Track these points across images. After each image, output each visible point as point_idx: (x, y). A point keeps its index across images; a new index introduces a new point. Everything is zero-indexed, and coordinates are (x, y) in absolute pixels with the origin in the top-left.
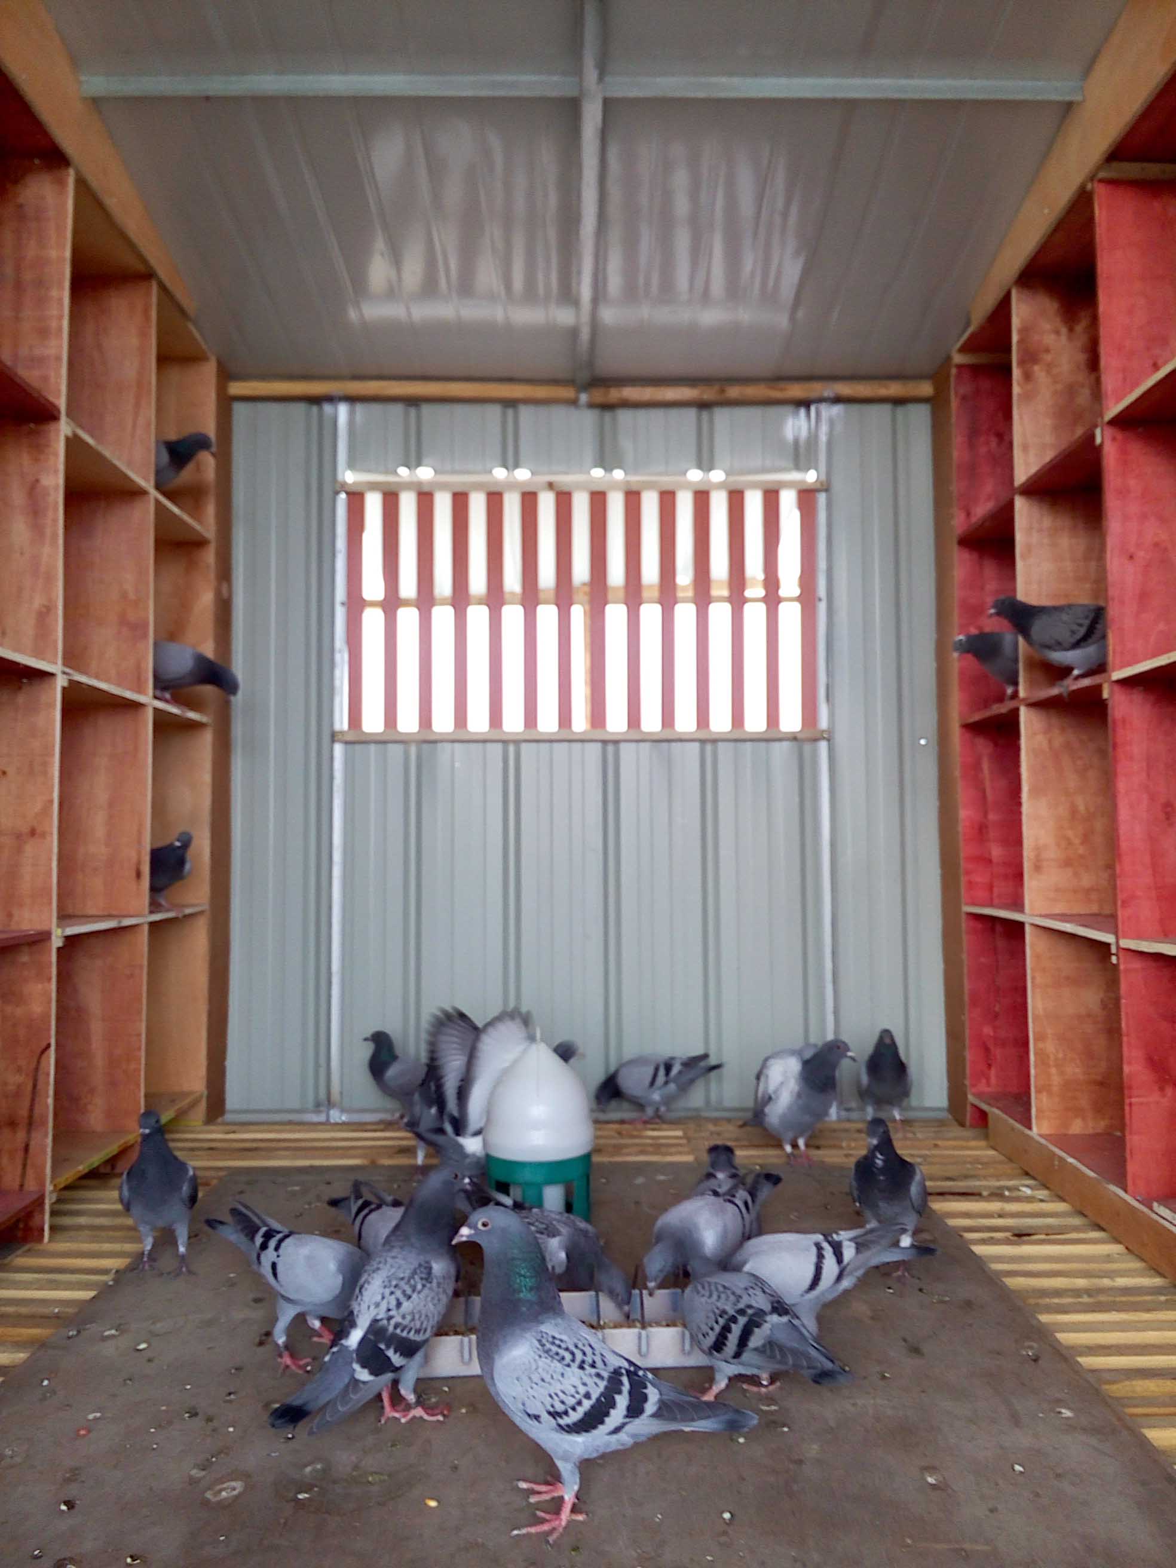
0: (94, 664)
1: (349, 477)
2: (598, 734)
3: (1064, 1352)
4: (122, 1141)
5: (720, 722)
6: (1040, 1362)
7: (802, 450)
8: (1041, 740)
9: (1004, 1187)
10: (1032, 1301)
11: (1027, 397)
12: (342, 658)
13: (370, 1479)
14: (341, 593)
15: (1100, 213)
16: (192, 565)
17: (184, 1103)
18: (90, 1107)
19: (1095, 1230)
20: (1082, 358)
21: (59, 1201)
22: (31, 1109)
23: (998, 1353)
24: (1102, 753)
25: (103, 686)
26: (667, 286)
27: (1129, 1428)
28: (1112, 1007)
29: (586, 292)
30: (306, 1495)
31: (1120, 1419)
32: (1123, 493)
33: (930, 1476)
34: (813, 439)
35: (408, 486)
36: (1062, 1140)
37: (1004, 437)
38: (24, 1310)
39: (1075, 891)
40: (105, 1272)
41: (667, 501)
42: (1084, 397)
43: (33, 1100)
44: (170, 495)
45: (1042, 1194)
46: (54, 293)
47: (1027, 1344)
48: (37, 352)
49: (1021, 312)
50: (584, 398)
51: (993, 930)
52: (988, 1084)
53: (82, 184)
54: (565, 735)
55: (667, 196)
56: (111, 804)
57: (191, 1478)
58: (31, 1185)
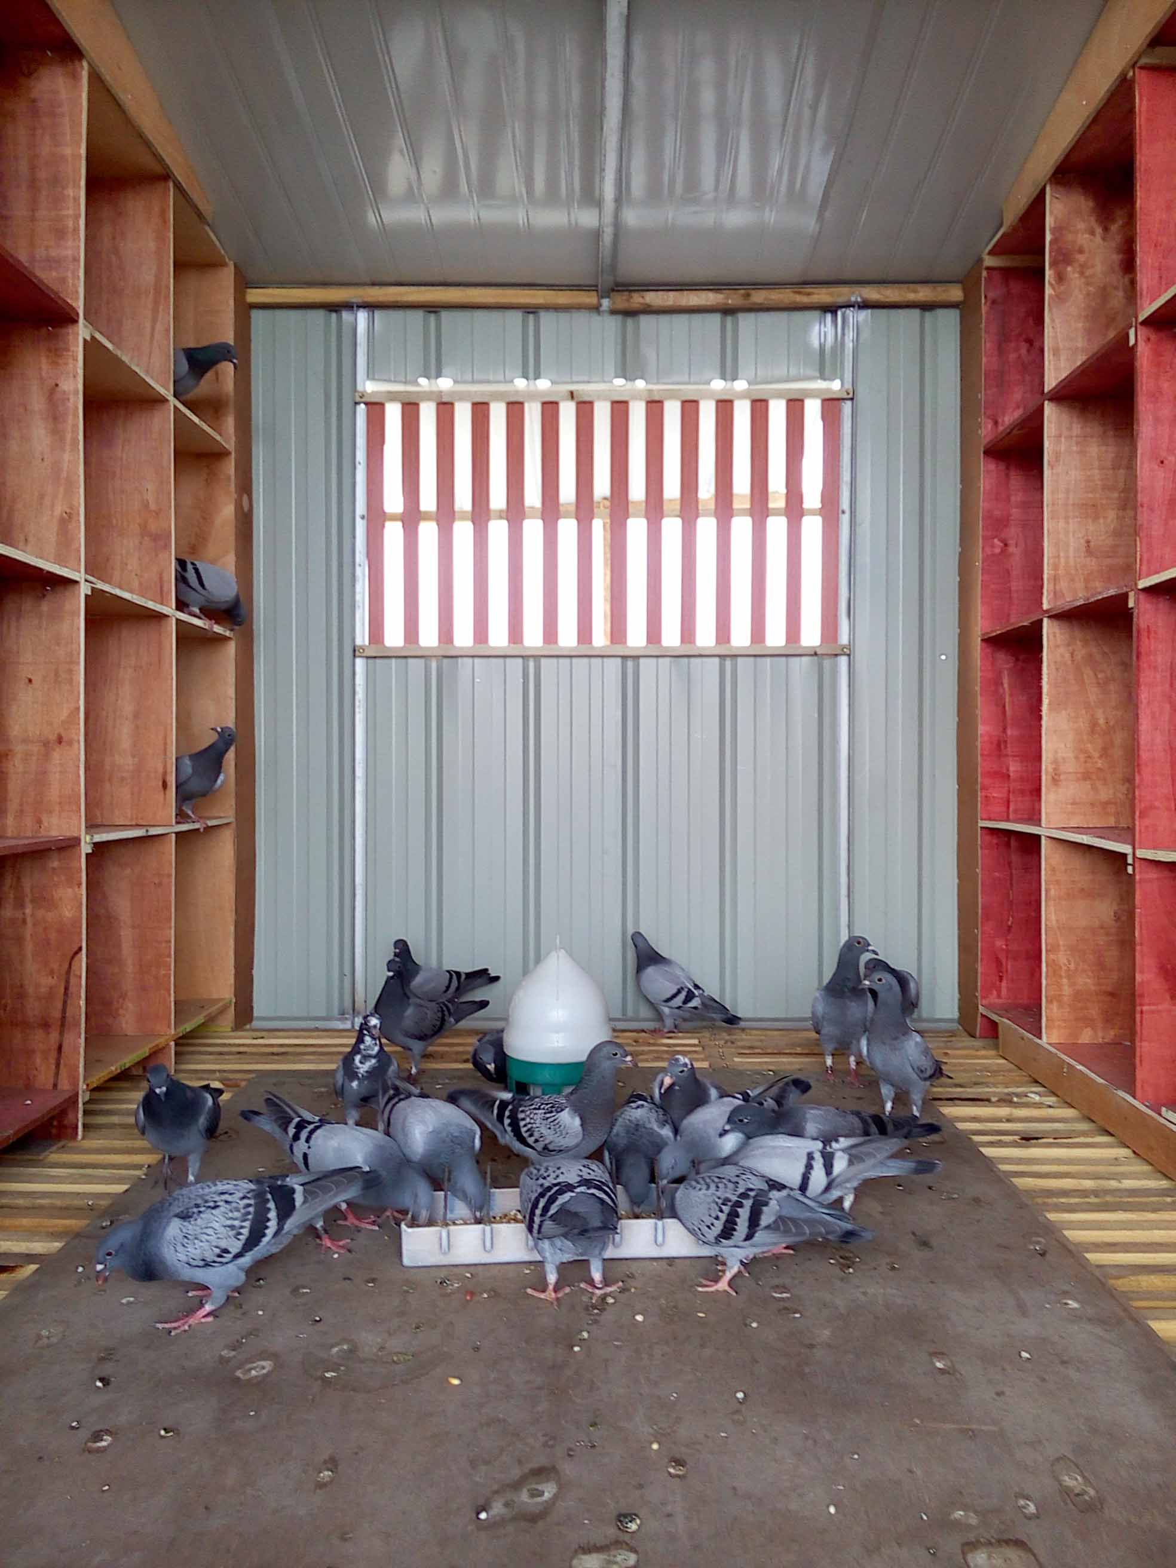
0: (117, 574)
1: (370, 387)
2: (619, 650)
3: (1072, 1247)
4: (151, 1045)
5: (741, 637)
6: (1048, 1256)
7: (827, 357)
8: (1063, 653)
9: (1013, 1093)
10: (1039, 1200)
11: (1060, 298)
12: (362, 572)
13: (395, 1358)
14: (361, 508)
15: (1141, 103)
16: (212, 477)
17: (213, 1009)
18: (121, 1012)
19: (1103, 1135)
20: (1116, 258)
21: (90, 1101)
22: (64, 1011)
23: (1005, 1247)
24: (1126, 666)
25: (126, 595)
26: (692, 183)
27: (1132, 1319)
28: (1126, 918)
29: (609, 191)
30: (334, 1374)
31: (1125, 1310)
32: (1155, 396)
33: (939, 1361)
34: (839, 346)
35: (428, 396)
36: (1072, 1049)
37: (1034, 342)
38: (58, 1203)
39: (1092, 805)
40: (138, 1167)
41: (689, 409)
42: (1118, 298)
43: (65, 1002)
44: (191, 405)
45: (1051, 1100)
46: (70, 192)
47: (1034, 1239)
48: (53, 253)
49: (1055, 210)
50: (606, 303)
51: (1008, 845)
52: (999, 996)
53: (96, 78)
54: (584, 650)
55: (694, 89)
56: (136, 716)
57: (221, 1357)
58: (64, 1085)
